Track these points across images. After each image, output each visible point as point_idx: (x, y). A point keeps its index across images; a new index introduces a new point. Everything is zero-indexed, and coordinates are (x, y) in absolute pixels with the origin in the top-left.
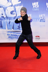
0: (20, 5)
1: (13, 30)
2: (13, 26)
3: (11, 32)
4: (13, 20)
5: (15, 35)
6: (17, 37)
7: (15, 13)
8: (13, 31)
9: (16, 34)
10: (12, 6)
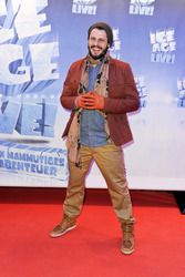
0: (47, 38)
1: (16, 135)
2: (19, 120)
3: (11, 143)
4: (19, 96)
5: (24, 157)
6: (34, 166)
7: (27, 69)
8: (19, 141)
9: (30, 153)
10: (16, 40)
